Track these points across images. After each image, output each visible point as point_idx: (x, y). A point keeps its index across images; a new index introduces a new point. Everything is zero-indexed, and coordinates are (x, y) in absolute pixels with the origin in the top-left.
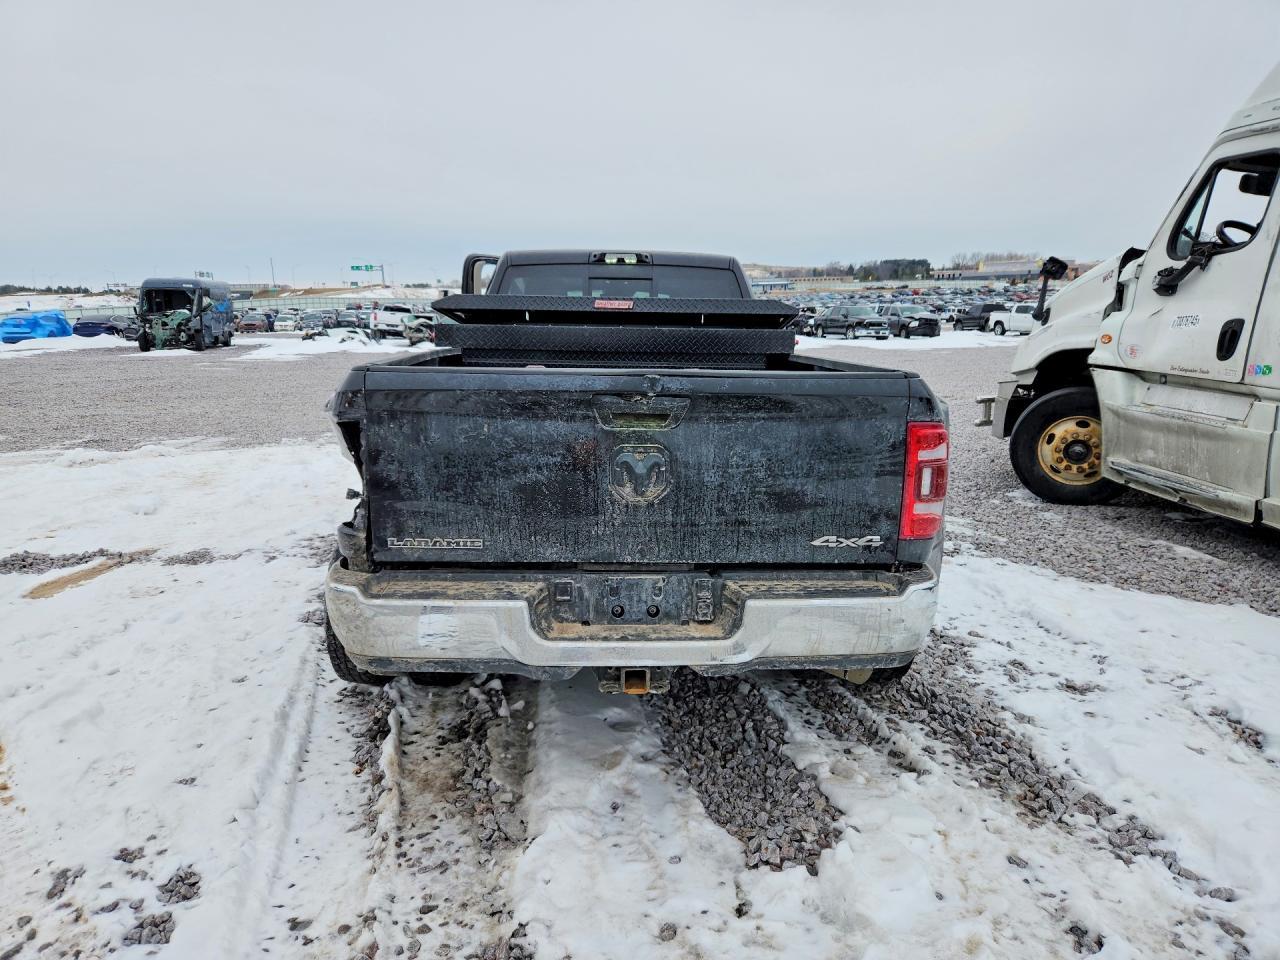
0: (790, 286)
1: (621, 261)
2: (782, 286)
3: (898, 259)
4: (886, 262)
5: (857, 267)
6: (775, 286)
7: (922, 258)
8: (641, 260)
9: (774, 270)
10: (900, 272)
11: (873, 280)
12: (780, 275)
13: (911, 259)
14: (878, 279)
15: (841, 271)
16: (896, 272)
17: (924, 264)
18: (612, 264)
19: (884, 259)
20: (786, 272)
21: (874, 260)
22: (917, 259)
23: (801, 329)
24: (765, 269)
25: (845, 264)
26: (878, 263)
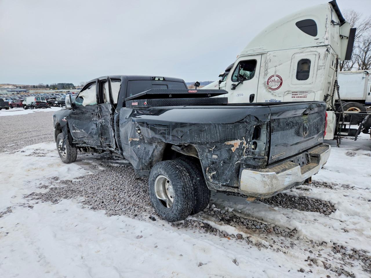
0: (27, 91)
1: (159, 79)
2: (24, 91)
3: (63, 83)
4: (59, 84)
5: (49, 85)
6: (21, 91)
7: (71, 83)
8: (164, 79)
9: (17, 86)
10: (65, 87)
11: (57, 89)
12: (20, 88)
13: (67, 83)
14: (58, 89)
15: (44, 87)
16: (64, 87)
17: (72, 84)
18: (157, 80)
19: (58, 83)
20: (23, 87)
21: (55, 83)
22: (69, 83)
23: (53, 105)
24: (14, 85)
25: (45, 84)
26: (57, 84)
